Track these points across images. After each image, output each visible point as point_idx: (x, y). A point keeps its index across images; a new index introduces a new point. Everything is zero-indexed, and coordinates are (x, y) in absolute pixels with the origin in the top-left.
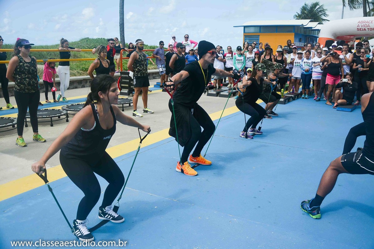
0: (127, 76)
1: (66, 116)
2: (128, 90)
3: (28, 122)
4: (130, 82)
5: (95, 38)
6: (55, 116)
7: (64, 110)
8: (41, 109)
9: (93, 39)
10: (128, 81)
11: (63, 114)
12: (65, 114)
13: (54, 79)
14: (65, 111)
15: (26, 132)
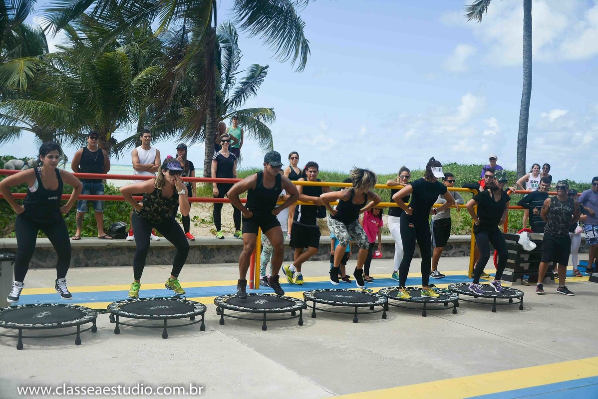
0: (514, 242)
1: (384, 307)
2: (513, 270)
3: (317, 309)
4: (518, 254)
5: (469, 165)
6: (363, 304)
7: (382, 295)
8: (344, 290)
9: (465, 167)
10: (515, 252)
11: (377, 302)
12: (383, 304)
13: (380, 238)
14: (383, 297)
15: (310, 326)
